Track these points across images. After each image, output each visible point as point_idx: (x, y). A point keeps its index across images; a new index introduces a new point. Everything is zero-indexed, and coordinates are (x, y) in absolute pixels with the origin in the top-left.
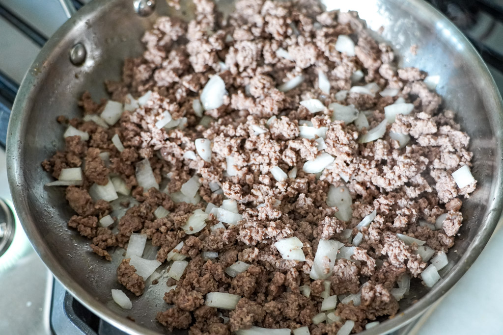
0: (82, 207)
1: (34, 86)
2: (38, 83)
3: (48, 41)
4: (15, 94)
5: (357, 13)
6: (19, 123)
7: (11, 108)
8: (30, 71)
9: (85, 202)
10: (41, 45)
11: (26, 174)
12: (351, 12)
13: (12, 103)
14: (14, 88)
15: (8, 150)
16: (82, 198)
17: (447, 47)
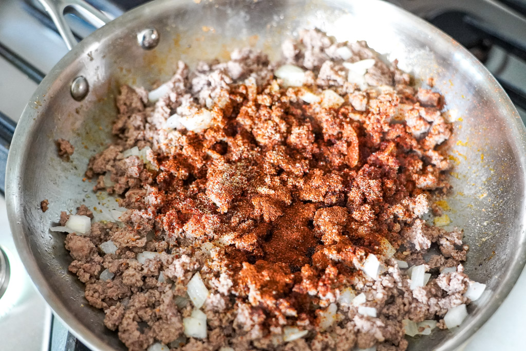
0: (86, 256)
1: (34, 119)
2: (38, 116)
3: (46, 77)
4: (13, 132)
5: (366, 42)
6: (19, 158)
7: (8, 148)
8: (30, 104)
9: (89, 252)
10: (38, 82)
11: (26, 212)
12: (359, 42)
13: (9, 143)
14: (11, 127)
15: (7, 186)
16: (86, 247)
17: (465, 78)
